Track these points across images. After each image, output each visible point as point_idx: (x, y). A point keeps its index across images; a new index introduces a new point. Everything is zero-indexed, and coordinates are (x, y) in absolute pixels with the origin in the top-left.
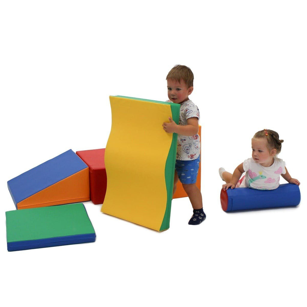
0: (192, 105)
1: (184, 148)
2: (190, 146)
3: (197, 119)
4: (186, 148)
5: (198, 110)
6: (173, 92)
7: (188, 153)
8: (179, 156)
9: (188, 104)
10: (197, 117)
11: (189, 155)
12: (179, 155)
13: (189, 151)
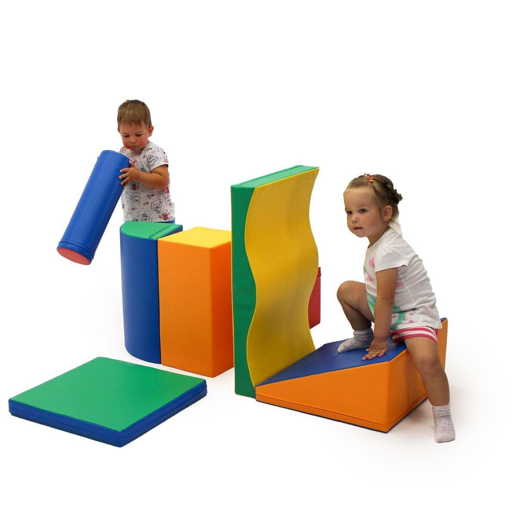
0: (156, 150)
1: (153, 206)
2: (160, 202)
3: (167, 166)
4: (156, 206)
5: (165, 153)
6: (132, 139)
7: (159, 213)
8: (148, 218)
9: (150, 147)
10: (166, 163)
11: (161, 214)
12: (147, 216)
13: (159, 209)
